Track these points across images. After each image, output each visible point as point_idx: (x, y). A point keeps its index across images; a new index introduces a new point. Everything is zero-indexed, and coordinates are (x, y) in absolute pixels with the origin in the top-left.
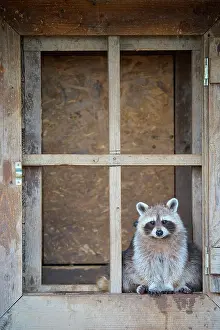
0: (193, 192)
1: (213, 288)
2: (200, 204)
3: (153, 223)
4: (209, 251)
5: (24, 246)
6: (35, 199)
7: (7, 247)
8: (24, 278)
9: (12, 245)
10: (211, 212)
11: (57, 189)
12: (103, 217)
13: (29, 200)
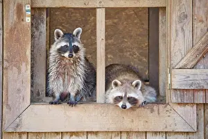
1: (174, 100)
3: (121, 98)
4: (170, 71)
6: (41, 32)
7: (19, 69)
8: (32, 92)
9: (23, 67)
11: (61, 25)
13: (37, 33)
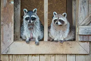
0: (73, 6)
1: (79, 40)
2: (75, 10)
4: (78, 27)
5: (14, 25)
6: (18, 8)
7: (8, 25)
8: (14, 36)
9: (10, 25)
10: (79, 13)
11: (26, 5)
12: (42, 15)
13: (16, 9)
